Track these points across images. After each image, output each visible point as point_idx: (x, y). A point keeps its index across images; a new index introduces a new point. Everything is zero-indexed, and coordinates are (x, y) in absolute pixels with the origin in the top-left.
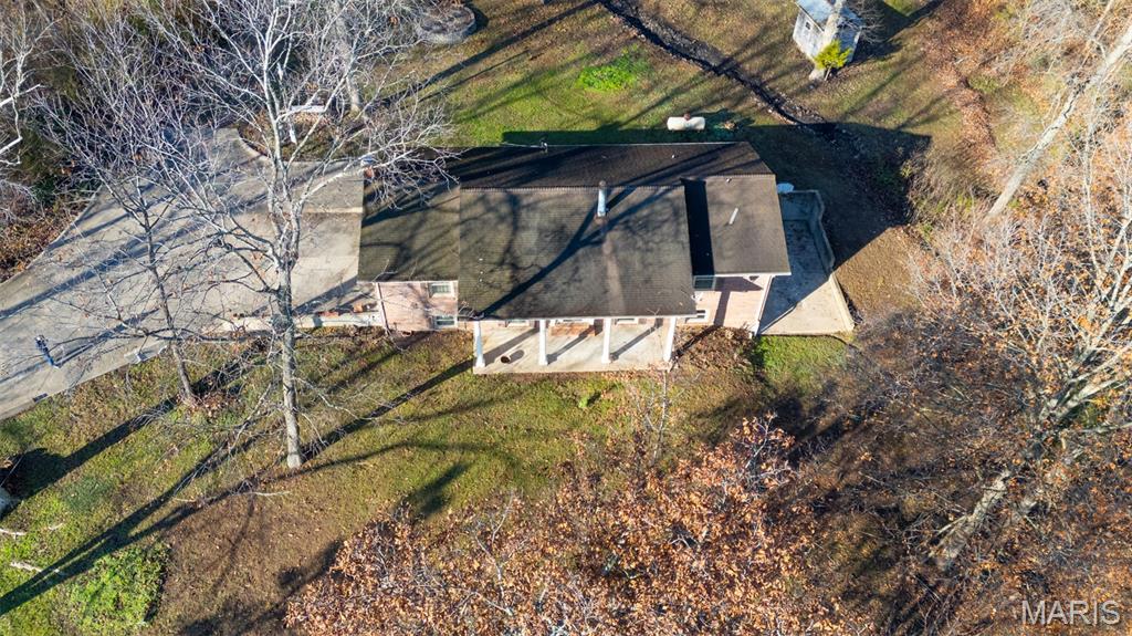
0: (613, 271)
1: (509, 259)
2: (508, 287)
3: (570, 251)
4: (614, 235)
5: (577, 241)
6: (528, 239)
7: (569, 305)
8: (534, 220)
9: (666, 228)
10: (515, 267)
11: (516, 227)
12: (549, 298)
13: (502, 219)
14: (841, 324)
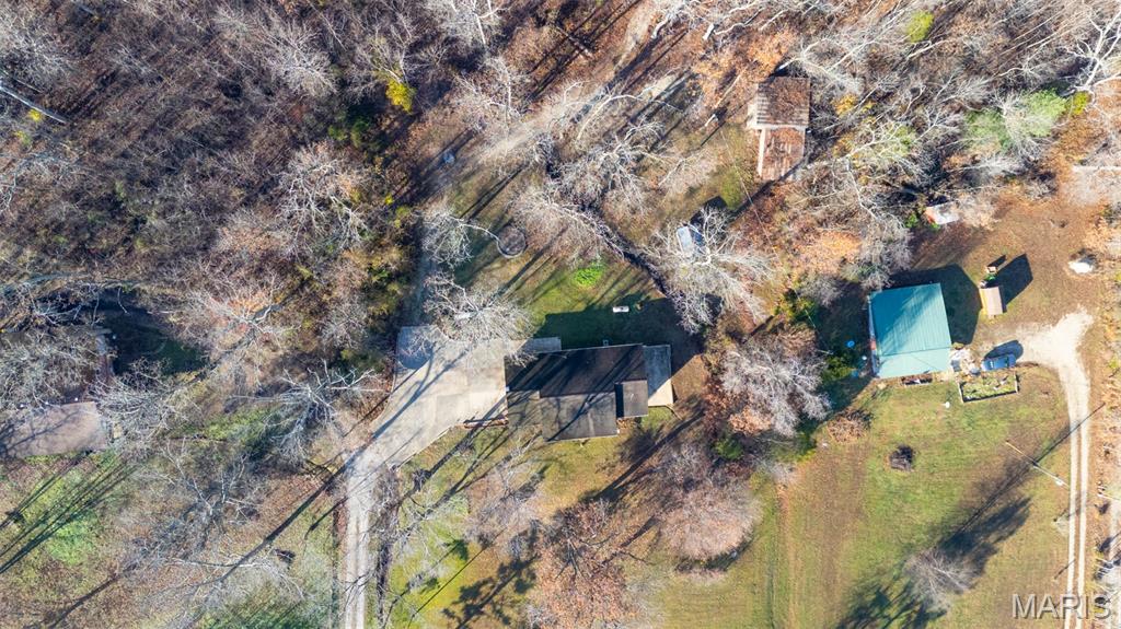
0: (591, 422)
1: (558, 420)
2: (558, 430)
3: (578, 416)
4: (592, 410)
5: (579, 413)
6: (563, 413)
7: (578, 434)
8: (565, 406)
9: (609, 407)
10: (560, 423)
11: (559, 409)
12: (571, 433)
13: (554, 407)
14: (669, 401)
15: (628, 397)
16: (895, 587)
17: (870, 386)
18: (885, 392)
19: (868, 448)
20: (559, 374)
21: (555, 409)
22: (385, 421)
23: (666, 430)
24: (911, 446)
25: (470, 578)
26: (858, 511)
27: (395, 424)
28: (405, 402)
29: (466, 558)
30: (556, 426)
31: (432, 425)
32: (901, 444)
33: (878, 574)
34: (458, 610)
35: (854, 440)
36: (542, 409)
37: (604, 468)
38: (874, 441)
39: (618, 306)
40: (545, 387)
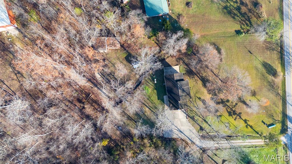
0: (185, 87)
1: (185, 96)
2: (188, 96)
3: (184, 91)
4: (182, 87)
5: (183, 91)
7: (189, 90)
8: (182, 94)
9: (181, 83)
11: (183, 96)
12: (188, 92)
14: (178, 67)
15: (178, 78)
16: (222, 4)
17: (171, 15)
18: (172, 10)
19: (187, 14)
20: (174, 96)
21: (183, 97)
22: (188, 139)
23: (186, 67)
24: (186, 3)
25: (226, 114)
26: (203, 15)
27: (188, 137)
28: (183, 135)
29: (221, 115)
30: (187, 96)
31: (188, 127)
32: (185, 5)
33: (219, 9)
34: (234, 117)
35: (185, 18)
36: (183, 100)
37: (196, 82)
38: (185, 12)
39: (154, 82)
40: (177, 100)
